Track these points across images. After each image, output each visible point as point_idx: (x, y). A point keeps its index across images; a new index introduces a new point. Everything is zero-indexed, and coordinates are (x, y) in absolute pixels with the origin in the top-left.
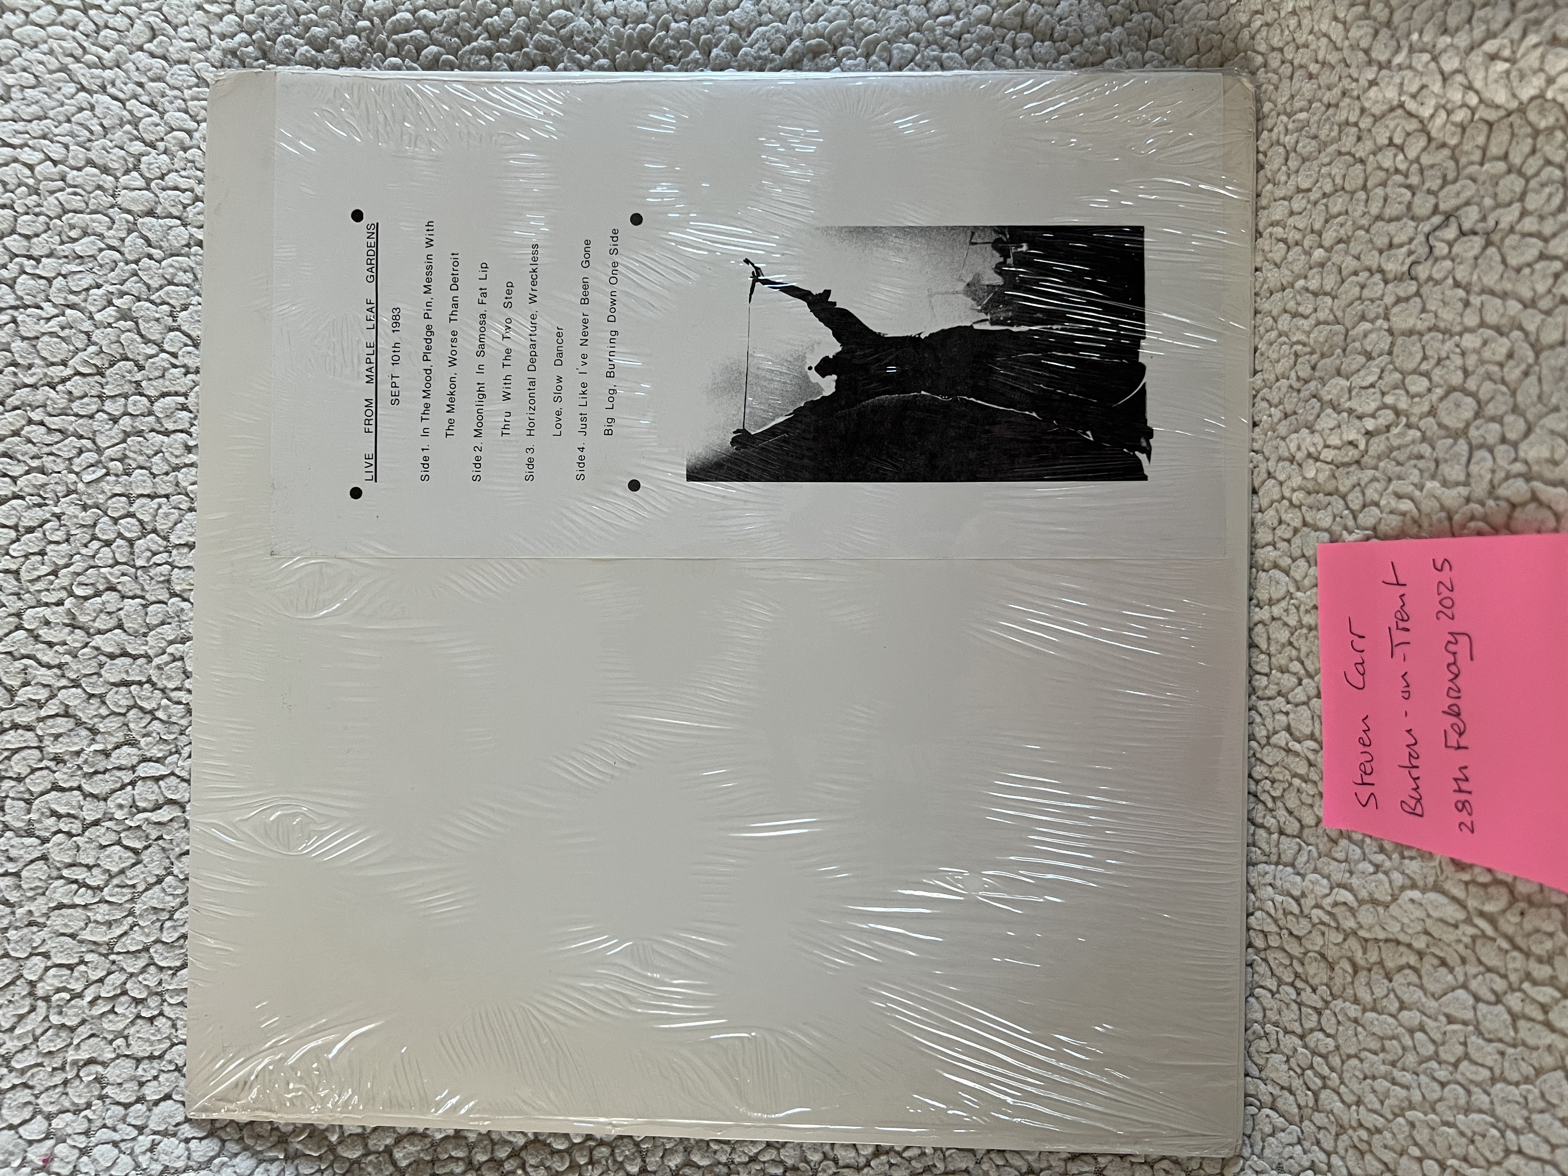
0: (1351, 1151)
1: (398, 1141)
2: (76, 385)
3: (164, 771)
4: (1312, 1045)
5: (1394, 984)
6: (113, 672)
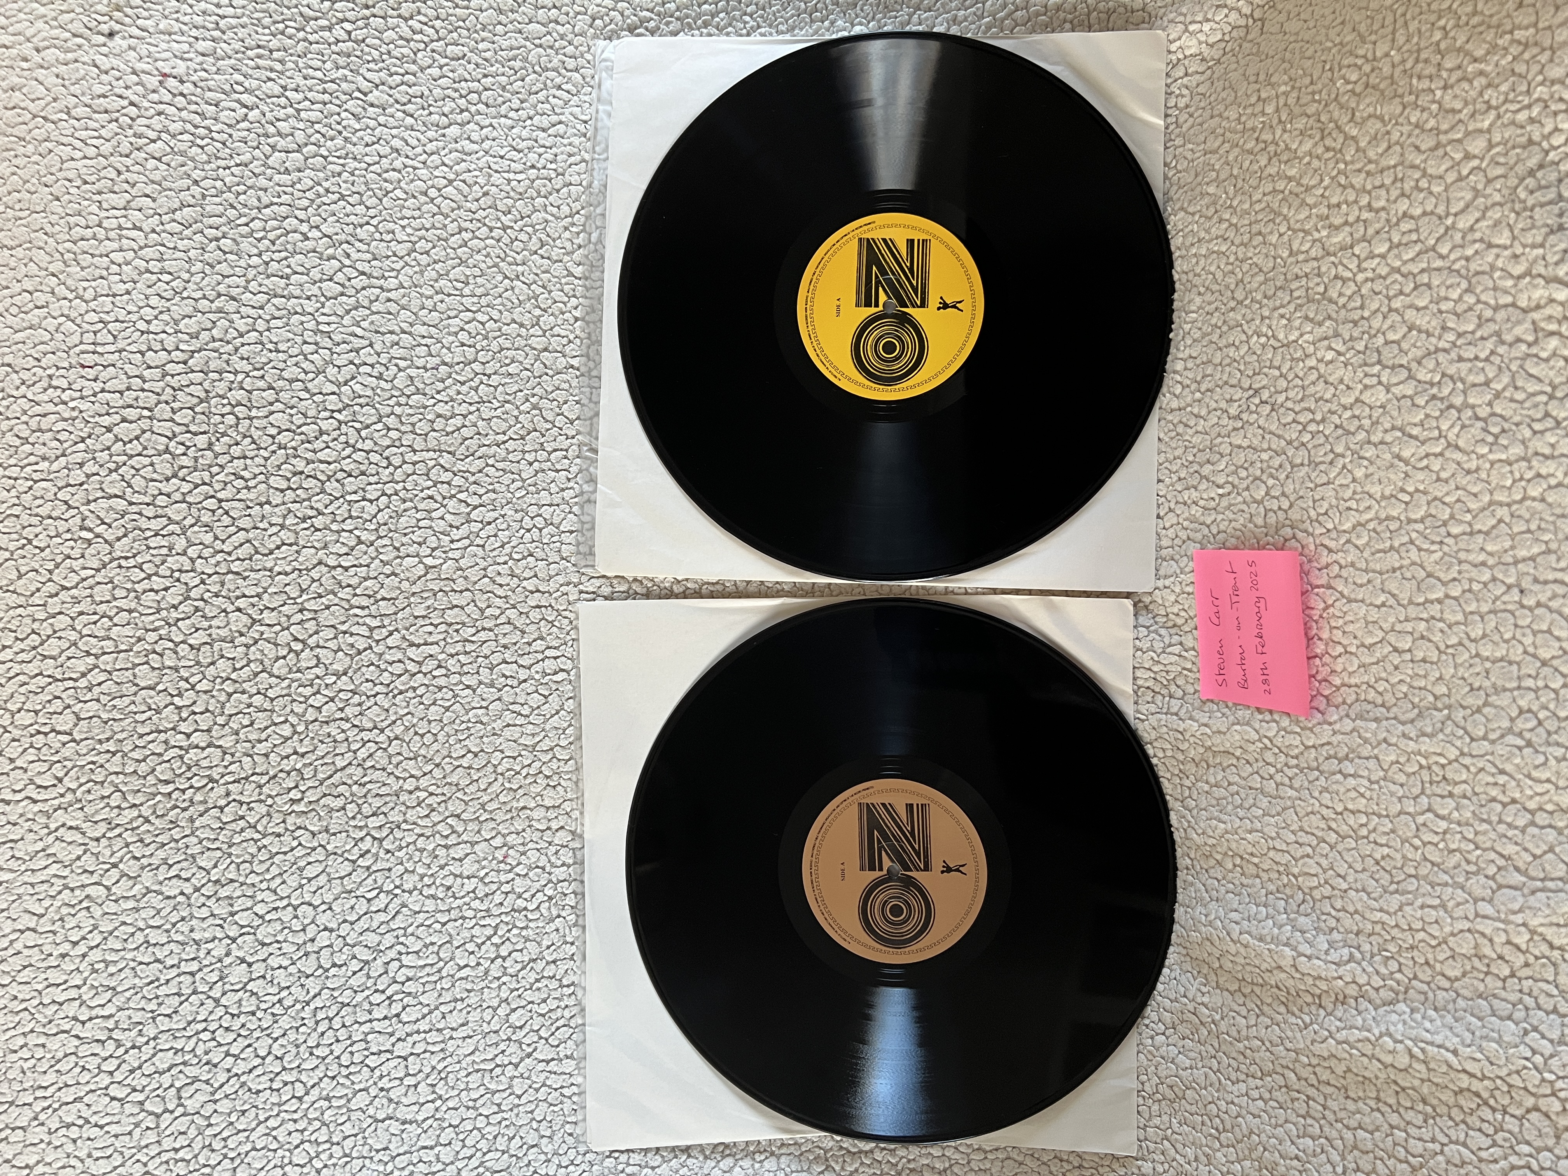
2: (511, 445)
3: (559, 654)
6: (533, 601)
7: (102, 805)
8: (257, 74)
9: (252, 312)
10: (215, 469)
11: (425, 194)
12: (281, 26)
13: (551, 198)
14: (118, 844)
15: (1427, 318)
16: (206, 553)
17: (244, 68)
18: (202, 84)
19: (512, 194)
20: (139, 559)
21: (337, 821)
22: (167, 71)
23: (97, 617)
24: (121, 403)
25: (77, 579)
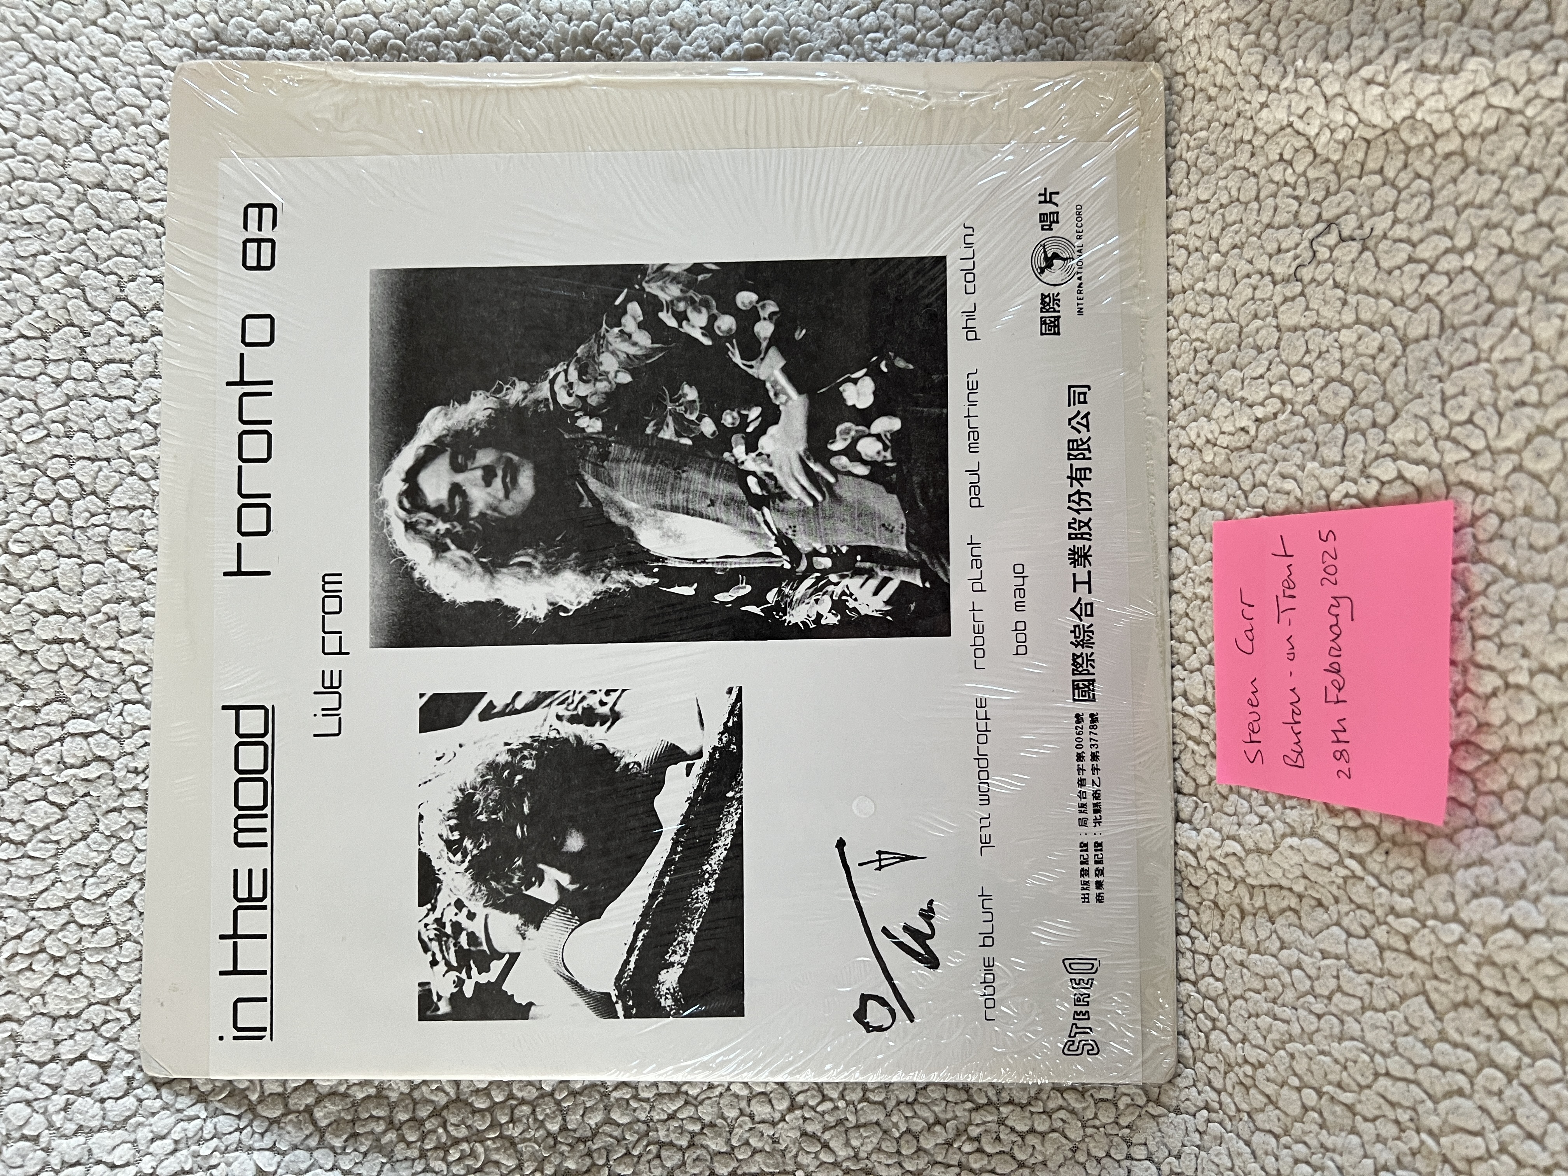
0: (1238, 1088)
1: (319, 1100)
2: (20, 347)
3: (92, 727)
4: (1203, 989)
5: (1276, 925)
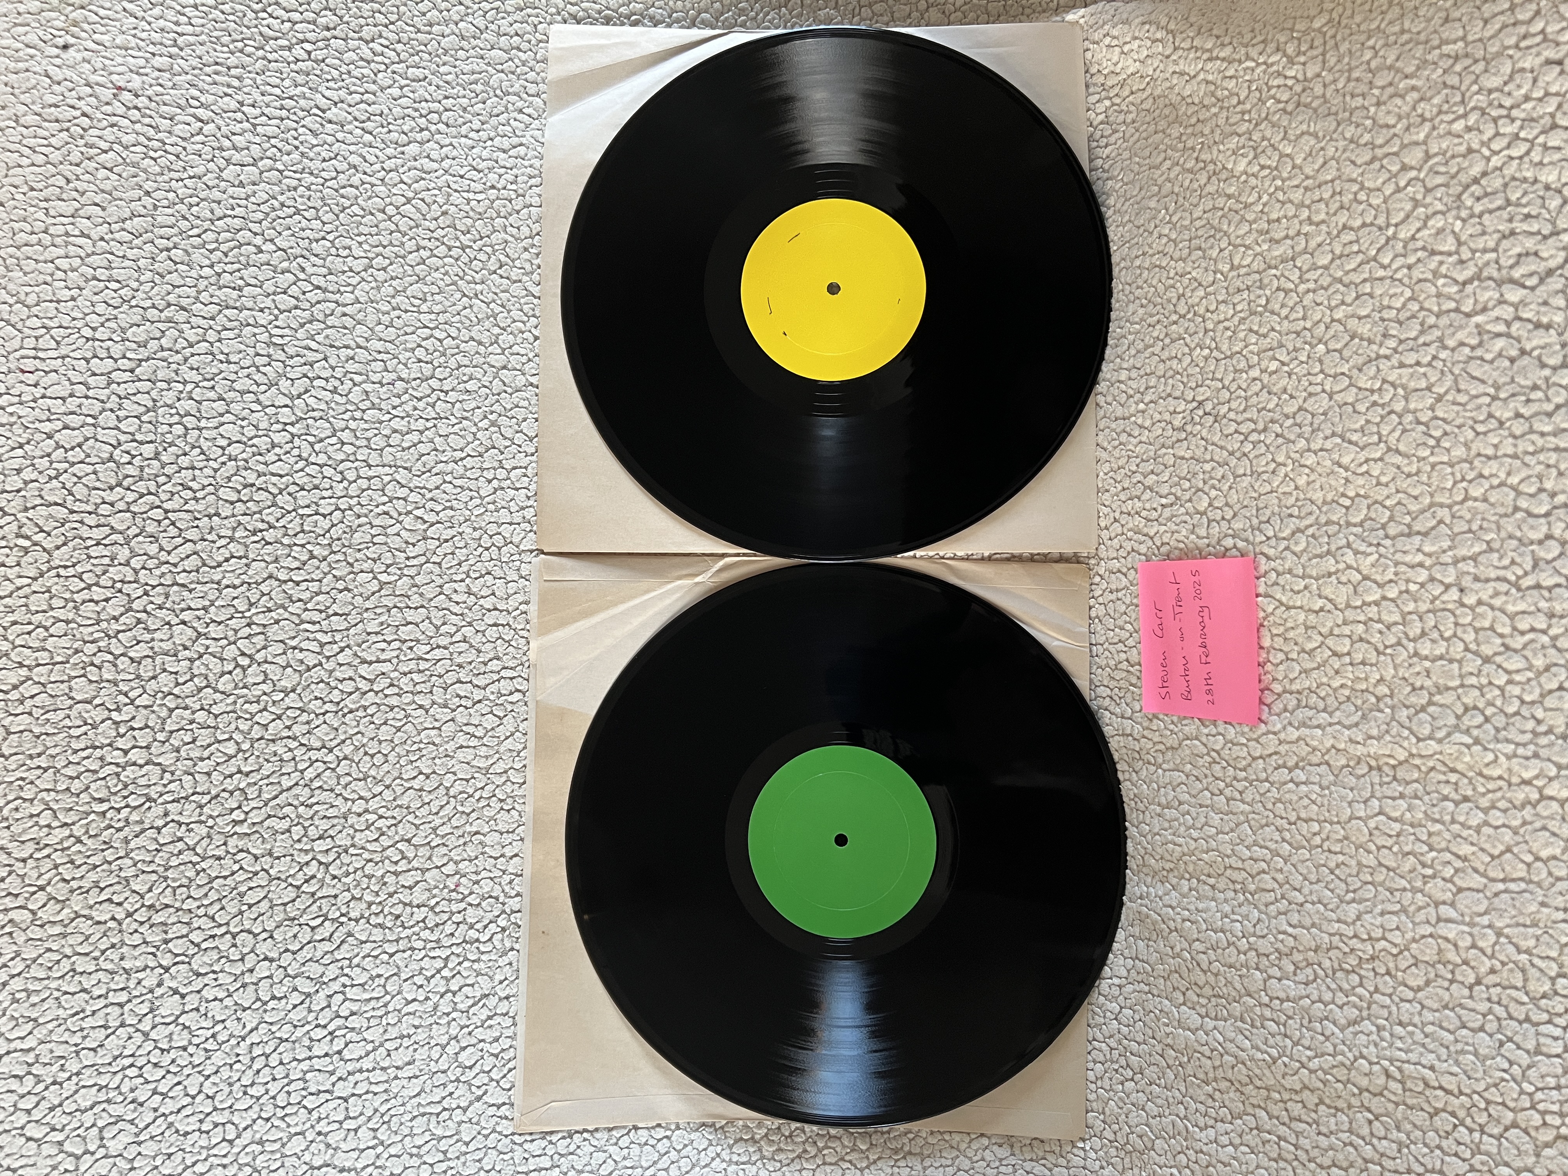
6: (490, 619)
7: (30, 824)
8: (213, 89)
9: (202, 322)
10: (161, 480)
11: (383, 212)
12: (240, 45)
13: (511, 219)
14: (47, 865)
15: (1368, 326)
16: (151, 564)
17: (201, 84)
18: (157, 99)
19: (471, 214)
20: (80, 569)
21: (280, 845)
22: (121, 84)
23: (31, 627)
24: (63, 409)
25: (11, 587)
